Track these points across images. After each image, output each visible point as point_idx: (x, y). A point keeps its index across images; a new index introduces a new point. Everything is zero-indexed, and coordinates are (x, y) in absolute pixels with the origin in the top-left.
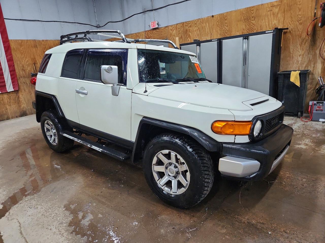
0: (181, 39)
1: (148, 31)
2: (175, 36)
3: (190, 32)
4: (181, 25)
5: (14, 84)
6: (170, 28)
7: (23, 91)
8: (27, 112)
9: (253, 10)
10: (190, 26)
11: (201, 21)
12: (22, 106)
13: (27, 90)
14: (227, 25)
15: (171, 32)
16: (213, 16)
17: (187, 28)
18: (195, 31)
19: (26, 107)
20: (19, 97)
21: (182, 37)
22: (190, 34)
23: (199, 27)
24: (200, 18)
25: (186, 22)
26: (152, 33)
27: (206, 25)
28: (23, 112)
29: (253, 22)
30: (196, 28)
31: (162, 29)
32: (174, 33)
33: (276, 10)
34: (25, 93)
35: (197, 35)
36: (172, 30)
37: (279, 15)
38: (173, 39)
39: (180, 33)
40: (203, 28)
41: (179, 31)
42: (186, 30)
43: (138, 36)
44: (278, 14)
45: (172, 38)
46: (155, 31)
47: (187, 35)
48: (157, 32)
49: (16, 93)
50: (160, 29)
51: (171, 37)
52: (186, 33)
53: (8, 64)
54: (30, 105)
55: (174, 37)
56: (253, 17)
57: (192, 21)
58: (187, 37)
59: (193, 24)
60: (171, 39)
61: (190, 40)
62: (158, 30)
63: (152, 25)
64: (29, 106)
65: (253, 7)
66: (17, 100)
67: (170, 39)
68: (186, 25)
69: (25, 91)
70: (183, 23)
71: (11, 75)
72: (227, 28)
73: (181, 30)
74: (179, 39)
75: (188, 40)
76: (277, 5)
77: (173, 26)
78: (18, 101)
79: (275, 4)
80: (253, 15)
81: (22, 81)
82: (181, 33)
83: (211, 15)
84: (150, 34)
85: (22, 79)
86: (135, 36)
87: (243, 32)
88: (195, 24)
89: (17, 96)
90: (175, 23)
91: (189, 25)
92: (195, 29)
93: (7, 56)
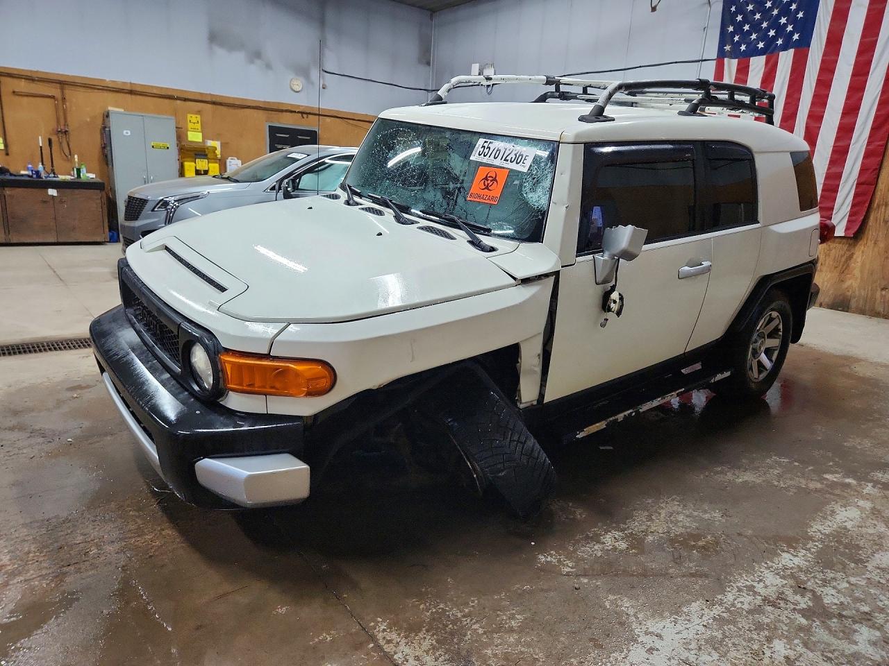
5: (854, 218)
7: (870, 244)
8: (853, 304)
12: (848, 283)
13: (882, 245)
19: (857, 289)
20: (851, 257)
28: (841, 297)
34: (873, 250)
49: (850, 245)
53: (863, 163)
54: (870, 288)
64: (865, 290)
66: (842, 263)
69: (875, 243)
71: (856, 195)
78: (843, 266)
81: (882, 215)
85: (883, 210)
89: (848, 254)
93: (869, 143)
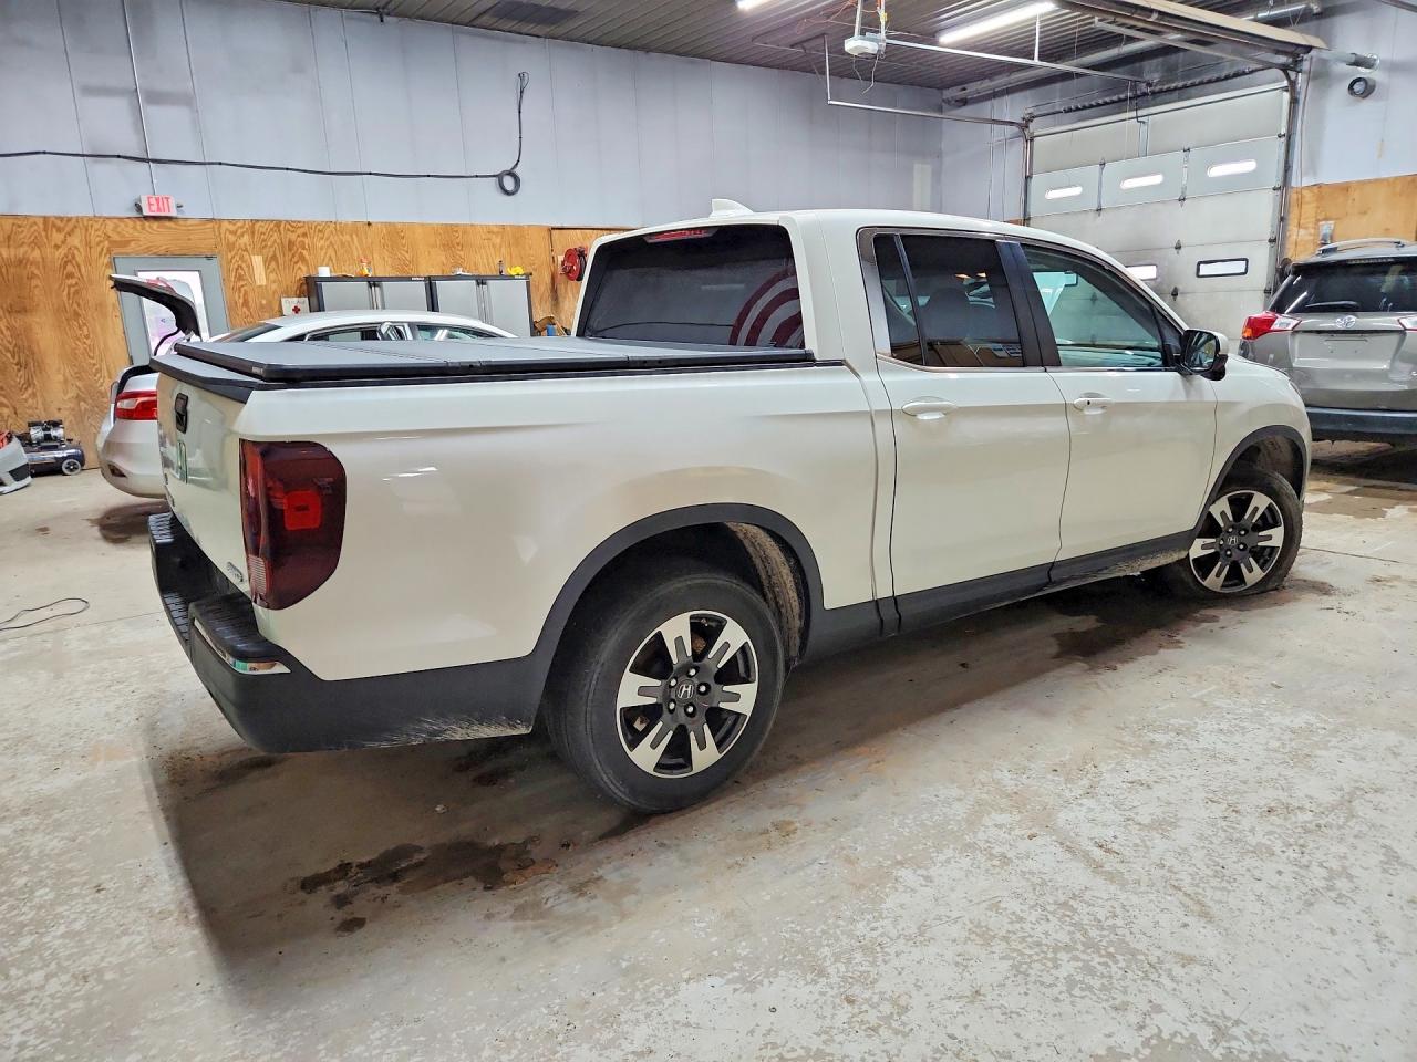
0: (273, 264)
1: (121, 219)
2: (246, 250)
3: (304, 248)
4: (272, 225)
6: (225, 225)
9: (457, 232)
10: (305, 235)
11: (340, 228)
14: (406, 248)
15: (232, 238)
16: (369, 224)
17: (293, 236)
18: (321, 249)
21: (274, 258)
22: (305, 252)
23: (331, 243)
24: (334, 220)
25: (287, 221)
26: (139, 227)
27: (352, 239)
29: (462, 253)
30: (322, 242)
31: (189, 222)
32: (245, 245)
33: (498, 241)
35: (327, 260)
36: (234, 233)
37: (503, 250)
38: (242, 258)
39: (266, 246)
40: (343, 244)
41: (264, 240)
42: (291, 243)
43: (59, 230)
44: (501, 247)
45: (236, 254)
46: (155, 225)
47: (293, 256)
48: (171, 228)
50: (181, 222)
51: (233, 253)
52: (290, 250)
55: (245, 253)
56: (458, 244)
57: (309, 224)
58: (295, 260)
59: (312, 232)
60: (233, 257)
61: (304, 268)
62: (168, 224)
63: (150, 204)
65: (457, 225)
67: (230, 257)
68: (289, 230)
70: (278, 223)
72: (407, 256)
73: (272, 239)
74: (265, 262)
75: (300, 268)
76: (498, 233)
77: (239, 224)
79: (495, 230)
80: (458, 241)
82: (271, 246)
83: (365, 220)
84: (131, 231)
86: (41, 226)
87: (443, 271)
88: (320, 231)
90: (245, 214)
91: (300, 231)
92: (320, 244)
